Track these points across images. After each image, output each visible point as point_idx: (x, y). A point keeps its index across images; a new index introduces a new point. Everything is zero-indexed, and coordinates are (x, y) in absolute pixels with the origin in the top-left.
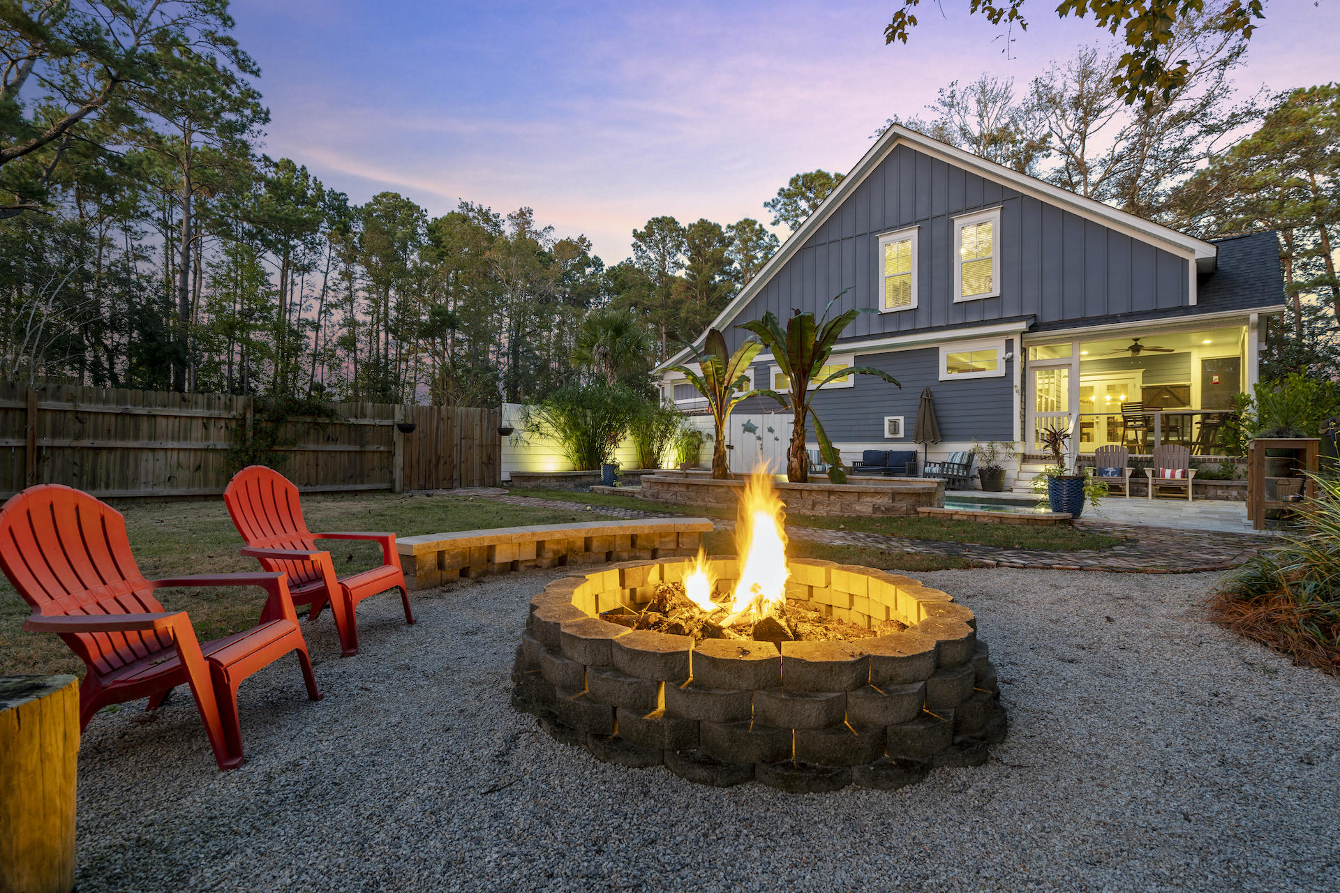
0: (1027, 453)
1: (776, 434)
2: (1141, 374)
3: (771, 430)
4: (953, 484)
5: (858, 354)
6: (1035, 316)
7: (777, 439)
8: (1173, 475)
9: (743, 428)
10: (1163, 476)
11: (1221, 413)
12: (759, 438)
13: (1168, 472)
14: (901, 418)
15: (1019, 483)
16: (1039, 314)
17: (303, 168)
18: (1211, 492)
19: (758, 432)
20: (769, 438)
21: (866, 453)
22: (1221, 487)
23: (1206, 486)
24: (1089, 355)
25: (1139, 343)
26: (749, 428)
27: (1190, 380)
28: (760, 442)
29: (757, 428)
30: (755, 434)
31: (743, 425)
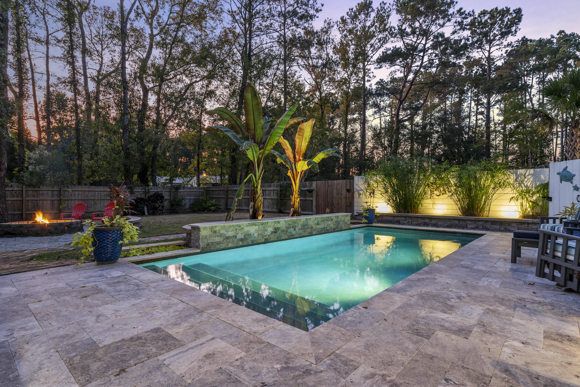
12: (576, 188)
19: (576, 181)
26: (566, 177)
28: (578, 193)
29: (574, 175)
30: (572, 183)
31: (558, 174)
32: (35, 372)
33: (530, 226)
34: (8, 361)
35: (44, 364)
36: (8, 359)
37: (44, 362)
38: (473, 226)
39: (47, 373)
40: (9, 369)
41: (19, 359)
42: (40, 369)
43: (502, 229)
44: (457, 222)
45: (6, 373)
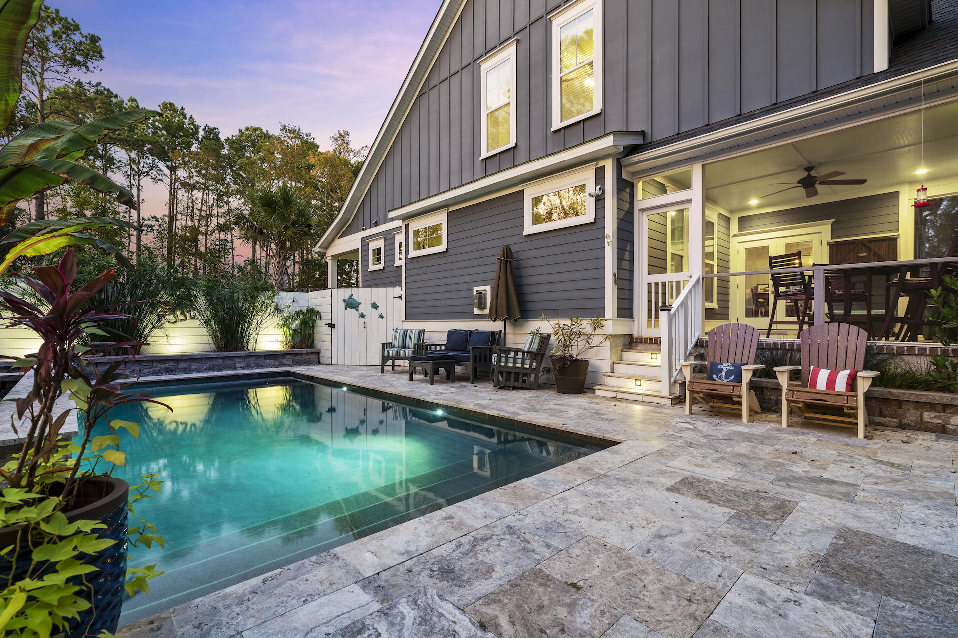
0: (635, 335)
1: (381, 310)
2: (829, 227)
3: (375, 306)
4: (517, 380)
5: (451, 209)
6: (643, 133)
7: (381, 316)
8: (831, 382)
9: (344, 304)
10: (814, 384)
11: (935, 265)
12: (362, 316)
13: (823, 375)
14: (488, 288)
15: (609, 381)
16: (648, 130)
17: (182, 109)
18: (911, 415)
19: (362, 308)
20: (372, 314)
21: (451, 334)
22: (931, 406)
23: (900, 403)
24: (761, 206)
25: (813, 174)
26: (351, 304)
27: (897, 230)
28: (364, 320)
29: (360, 303)
30: (357, 310)
31: (344, 300)
32: (817, 531)
33: (303, 356)
34: (831, 559)
35: (801, 532)
36: (829, 562)
37: (800, 534)
38: (244, 364)
39: (808, 524)
40: (837, 550)
41: (818, 555)
42: (810, 531)
43: (277, 363)
44: (220, 362)
45: (844, 548)
